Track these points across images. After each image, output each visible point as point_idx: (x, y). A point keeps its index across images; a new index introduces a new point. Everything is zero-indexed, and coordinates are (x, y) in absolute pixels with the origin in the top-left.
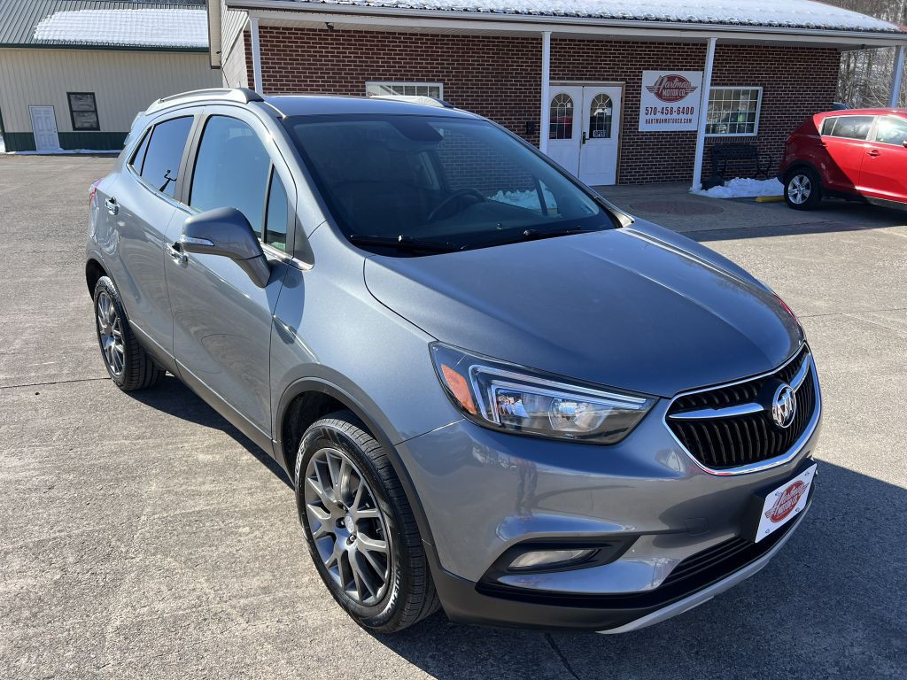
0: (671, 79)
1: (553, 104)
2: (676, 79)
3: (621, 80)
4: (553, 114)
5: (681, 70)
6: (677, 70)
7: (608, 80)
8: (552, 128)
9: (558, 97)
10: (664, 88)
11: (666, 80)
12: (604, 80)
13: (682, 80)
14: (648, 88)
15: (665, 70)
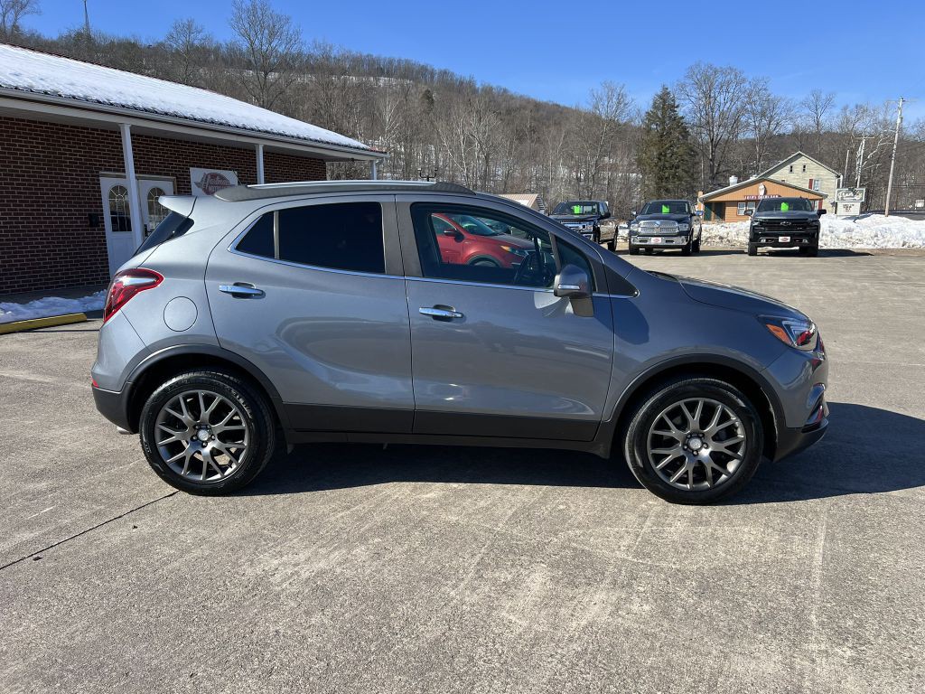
0: (214, 176)
1: (111, 196)
2: (218, 178)
3: (173, 175)
4: (113, 206)
5: (220, 169)
6: (217, 169)
7: (160, 174)
8: (114, 220)
9: (115, 188)
10: (210, 185)
11: (209, 177)
12: (157, 174)
13: (222, 178)
14: (196, 184)
15: (207, 168)
